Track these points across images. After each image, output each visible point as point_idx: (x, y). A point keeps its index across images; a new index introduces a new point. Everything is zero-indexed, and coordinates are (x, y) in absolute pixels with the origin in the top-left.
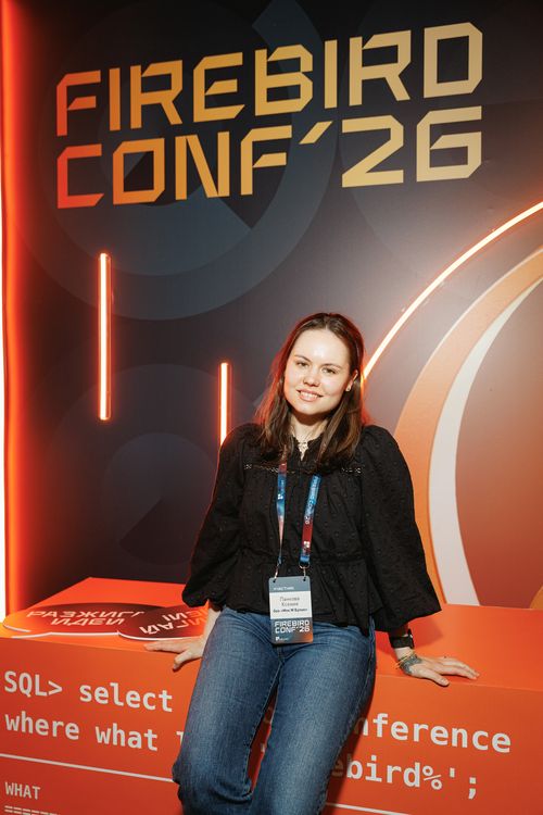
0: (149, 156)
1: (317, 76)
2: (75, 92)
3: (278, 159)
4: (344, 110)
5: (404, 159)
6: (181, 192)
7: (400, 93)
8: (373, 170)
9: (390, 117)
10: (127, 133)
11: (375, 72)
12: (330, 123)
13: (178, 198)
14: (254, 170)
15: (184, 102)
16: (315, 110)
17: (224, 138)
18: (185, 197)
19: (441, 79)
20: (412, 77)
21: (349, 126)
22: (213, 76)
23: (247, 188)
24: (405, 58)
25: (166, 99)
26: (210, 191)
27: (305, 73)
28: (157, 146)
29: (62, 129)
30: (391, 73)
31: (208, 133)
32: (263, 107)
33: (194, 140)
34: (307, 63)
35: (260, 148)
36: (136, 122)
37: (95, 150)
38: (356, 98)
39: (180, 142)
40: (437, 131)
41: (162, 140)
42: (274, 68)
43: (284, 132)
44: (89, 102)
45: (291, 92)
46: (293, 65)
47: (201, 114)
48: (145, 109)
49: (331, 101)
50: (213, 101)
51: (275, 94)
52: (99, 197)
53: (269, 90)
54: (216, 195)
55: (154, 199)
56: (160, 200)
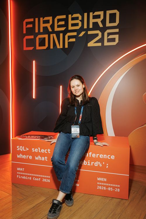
0: (44, 38)
1: (82, 21)
2: (27, 23)
3: (73, 40)
4: (88, 29)
5: (101, 40)
6: (52, 47)
7: (101, 25)
8: (95, 43)
9: (99, 31)
10: (39, 33)
11: (95, 20)
12: (85, 32)
14: (68, 42)
15: (52, 26)
16: (82, 29)
17: (61, 35)
19: (110, 23)
20: (104, 22)
21: (90, 33)
22: (59, 20)
23: (66, 46)
24: (102, 17)
25: (48, 25)
26: (58, 47)
27: (80, 20)
28: (46, 36)
29: (25, 32)
30: (99, 21)
31: (58, 33)
32: (70, 28)
33: (55, 35)
34: (80, 18)
35: (70, 37)
36: (41, 31)
37: (32, 37)
38: (91, 26)
39: (51, 35)
40: (109, 34)
41: (47, 35)
42: (73, 19)
43: (75, 34)
44: (31, 26)
45: (77, 25)
46: (77, 18)
47: (56, 29)
48: (43, 27)
49: (85, 27)
50: (59, 26)
51: (73, 25)
52: (33, 47)
53: (72, 24)
54: (59, 48)
55: (45, 48)
56: (47, 49)
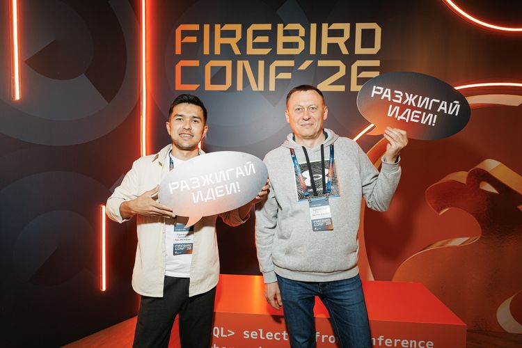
0: (224, 68)
1: (307, 39)
2: (185, 34)
3: (288, 76)
4: (319, 56)
5: (345, 80)
6: (240, 87)
7: (345, 51)
8: (331, 84)
9: (340, 61)
10: (212, 56)
11: (334, 40)
12: (312, 61)
13: (238, 89)
14: (276, 80)
15: (242, 44)
16: (305, 55)
17: (261, 64)
18: (241, 90)
19: (363, 46)
20: (350, 44)
21: (321, 63)
22: (256, 33)
23: (272, 87)
24: (347, 35)
25: (233, 42)
26: (254, 88)
27: (302, 37)
28: (228, 64)
29: (178, 51)
30: (340, 42)
31: (254, 60)
32: (281, 51)
33: (247, 63)
34: (302, 32)
35: (279, 70)
36: (217, 51)
37: (196, 63)
39: (240, 63)
40: (360, 69)
41: (231, 61)
42: (286, 33)
43: (291, 63)
44: (193, 39)
45: (295, 45)
46: (296, 33)
47: (251, 51)
48: (222, 45)
49: (313, 51)
50: (256, 45)
51: (286, 45)
52: (198, 86)
53: (284, 43)
54: (256, 90)
55: (225, 89)
56: (229, 90)
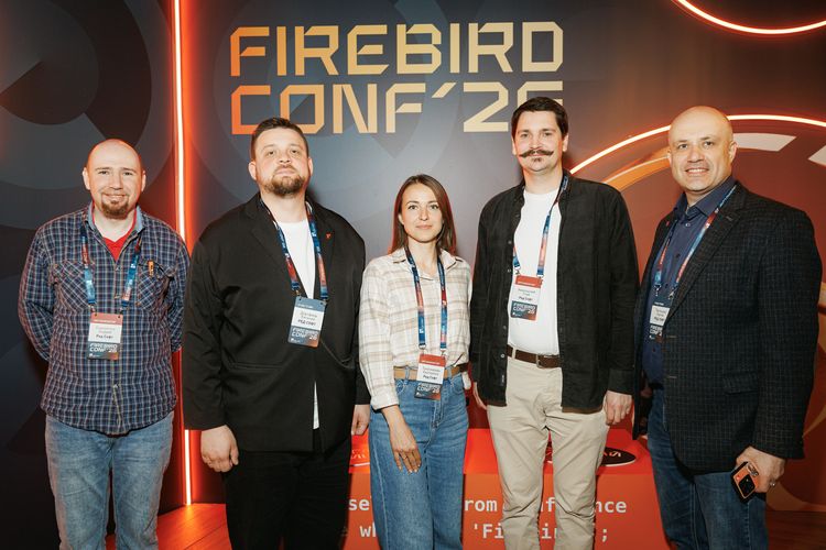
0: (311, 98)
1: (444, 48)
2: (246, 42)
3: (415, 108)
4: (464, 75)
6: (338, 128)
7: (506, 67)
8: (489, 120)
9: (498, 83)
10: (292, 78)
11: (488, 50)
12: (454, 84)
13: (335, 132)
14: (397, 114)
15: (340, 58)
16: (443, 73)
17: (372, 89)
18: (341, 132)
19: (535, 59)
20: (514, 55)
21: (469, 87)
22: (363, 40)
23: (391, 127)
24: (509, 42)
25: (325, 54)
26: (361, 128)
27: (436, 46)
28: (318, 90)
29: (236, 71)
30: (500, 52)
31: (359, 83)
32: (403, 68)
33: (348, 88)
34: (437, 37)
35: (401, 99)
36: (300, 70)
37: (265, 90)
38: (473, 67)
39: (337, 89)
41: (322, 86)
42: (412, 39)
44: (260, 51)
45: (425, 59)
46: (426, 38)
47: (354, 68)
48: (307, 60)
49: (455, 67)
50: (363, 60)
51: (412, 59)
53: (408, 55)
54: (366, 132)
55: (315, 132)
56: (321, 132)
